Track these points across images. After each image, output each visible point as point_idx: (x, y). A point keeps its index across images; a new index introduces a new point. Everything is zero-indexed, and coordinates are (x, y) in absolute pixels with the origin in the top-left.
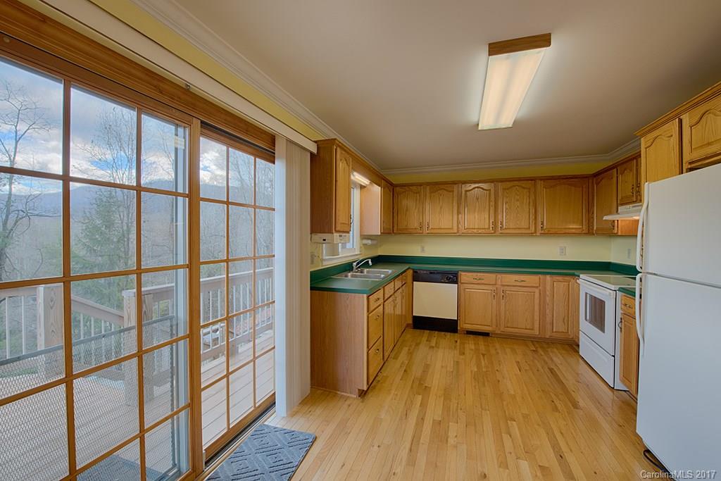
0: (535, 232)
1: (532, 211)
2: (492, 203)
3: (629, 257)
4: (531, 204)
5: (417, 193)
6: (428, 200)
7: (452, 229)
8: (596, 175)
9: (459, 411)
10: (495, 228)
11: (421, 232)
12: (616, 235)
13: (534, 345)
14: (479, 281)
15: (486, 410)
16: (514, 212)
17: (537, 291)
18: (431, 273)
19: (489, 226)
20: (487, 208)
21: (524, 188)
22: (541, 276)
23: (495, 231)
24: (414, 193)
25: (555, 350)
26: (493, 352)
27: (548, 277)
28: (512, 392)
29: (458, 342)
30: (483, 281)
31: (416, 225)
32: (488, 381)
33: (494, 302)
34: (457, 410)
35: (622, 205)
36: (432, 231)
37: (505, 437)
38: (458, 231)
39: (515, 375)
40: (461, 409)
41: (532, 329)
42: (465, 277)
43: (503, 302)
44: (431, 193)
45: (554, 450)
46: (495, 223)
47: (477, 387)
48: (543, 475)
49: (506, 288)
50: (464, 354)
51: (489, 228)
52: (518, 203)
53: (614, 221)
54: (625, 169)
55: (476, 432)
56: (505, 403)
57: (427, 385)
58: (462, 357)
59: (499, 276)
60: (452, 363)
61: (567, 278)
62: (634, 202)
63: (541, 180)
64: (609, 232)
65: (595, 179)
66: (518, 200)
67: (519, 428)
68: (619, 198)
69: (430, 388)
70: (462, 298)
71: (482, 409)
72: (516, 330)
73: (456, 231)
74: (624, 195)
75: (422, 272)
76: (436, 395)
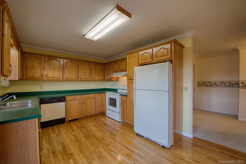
0: (91, 80)
1: (90, 73)
2: (77, 68)
3: (113, 86)
4: (90, 70)
5: (39, 59)
6: (46, 64)
7: (60, 78)
8: (106, 64)
9: (92, 155)
10: (78, 78)
11: (42, 79)
12: (112, 81)
13: (94, 118)
14: (74, 99)
15: (99, 148)
16: (84, 73)
17: (93, 99)
18: (51, 99)
19: (76, 77)
20: (75, 70)
21: (87, 64)
22: (94, 94)
23: (78, 80)
24: (38, 59)
25: (100, 117)
26: (84, 125)
27: (96, 94)
28: (101, 136)
29: (68, 126)
30: (76, 99)
31: (39, 75)
32: (91, 137)
33: (80, 106)
34: (90, 155)
35: (114, 72)
36: (49, 79)
37: (112, 153)
38: (62, 79)
39: (97, 130)
40: (92, 154)
41: (93, 112)
42: (68, 98)
43: (83, 106)
44: (48, 60)
45: (124, 147)
46: (78, 76)
47: (90, 141)
48: (129, 157)
49: (84, 100)
50: (74, 130)
51: (76, 78)
52: (85, 70)
53: (112, 77)
54: (116, 63)
55: (104, 158)
56: (102, 141)
57: (69, 153)
58: (74, 132)
59: (81, 96)
60: (73, 136)
61: (101, 94)
62: (118, 72)
63: (92, 63)
64: (111, 80)
65: (105, 65)
66: (85, 68)
67: (113, 147)
68: (114, 71)
69: (72, 153)
70: (67, 107)
71: (98, 148)
72: (88, 114)
73: (61, 79)
74: (115, 70)
75: (46, 99)
76: (77, 154)
